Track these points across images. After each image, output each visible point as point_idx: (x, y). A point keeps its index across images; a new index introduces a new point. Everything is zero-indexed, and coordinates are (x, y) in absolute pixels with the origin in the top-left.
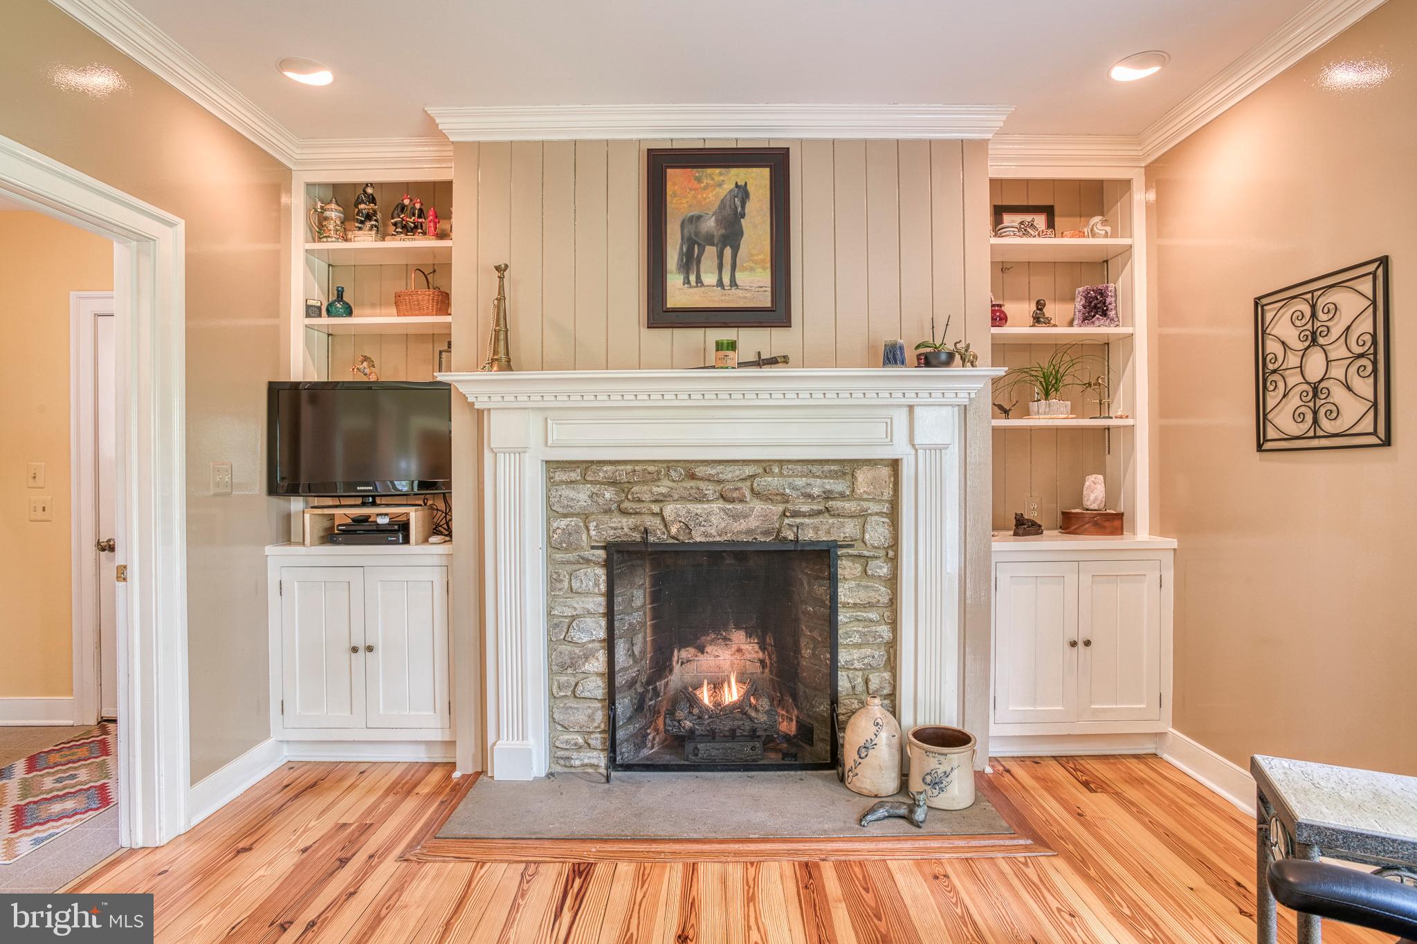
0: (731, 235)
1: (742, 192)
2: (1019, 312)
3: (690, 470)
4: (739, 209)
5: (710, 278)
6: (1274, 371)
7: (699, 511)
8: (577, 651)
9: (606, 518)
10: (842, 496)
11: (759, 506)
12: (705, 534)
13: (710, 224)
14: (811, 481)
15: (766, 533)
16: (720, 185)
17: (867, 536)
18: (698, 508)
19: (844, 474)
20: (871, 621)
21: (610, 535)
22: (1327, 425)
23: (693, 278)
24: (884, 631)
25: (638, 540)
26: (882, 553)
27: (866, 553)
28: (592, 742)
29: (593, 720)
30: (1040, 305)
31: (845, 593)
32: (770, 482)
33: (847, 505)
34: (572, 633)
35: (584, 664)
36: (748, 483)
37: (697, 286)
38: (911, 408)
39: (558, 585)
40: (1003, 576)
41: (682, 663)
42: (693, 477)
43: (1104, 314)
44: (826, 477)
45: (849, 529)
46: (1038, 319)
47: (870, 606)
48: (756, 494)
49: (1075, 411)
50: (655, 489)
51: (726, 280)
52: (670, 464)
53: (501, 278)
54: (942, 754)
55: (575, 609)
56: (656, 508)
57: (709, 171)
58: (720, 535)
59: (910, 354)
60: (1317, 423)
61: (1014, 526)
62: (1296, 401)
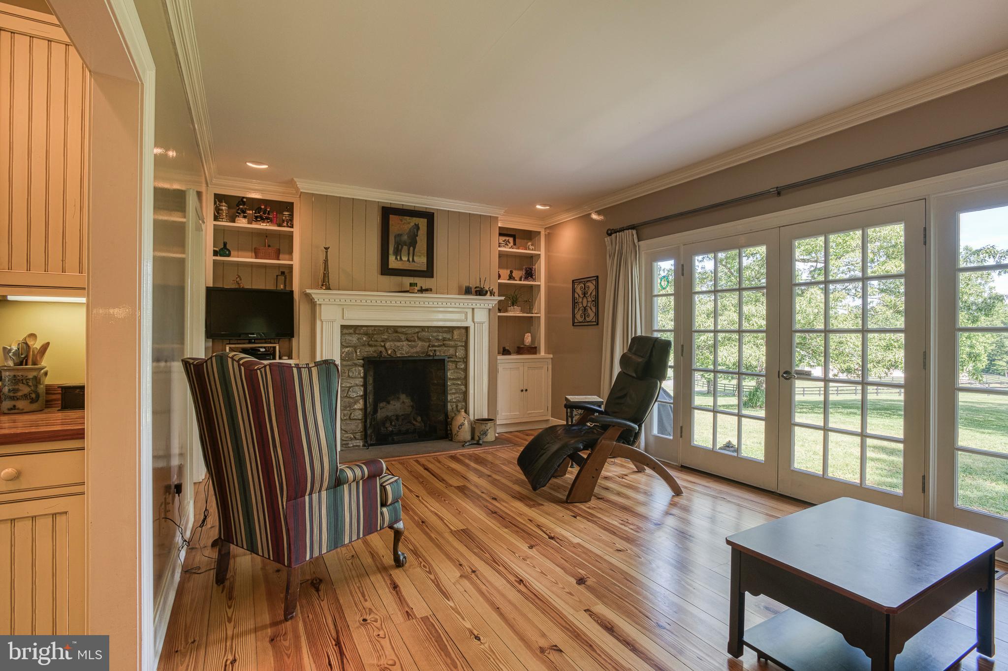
0: (413, 243)
1: (417, 227)
2: (505, 273)
3: (395, 329)
4: (416, 233)
5: (405, 258)
6: (577, 303)
7: (399, 345)
8: (351, 400)
9: (363, 348)
10: (449, 340)
11: (420, 343)
12: (401, 354)
13: (405, 238)
14: (438, 334)
15: (423, 353)
16: (409, 223)
17: (457, 354)
18: (398, 344)
19: (450, 331)
20: (458, 384)
21: (365, 355)
22: (587, 319)
23: (399, 258)
24: (463, 387)
25: (376, 356)
26: (462, 360)
27: (457, 360)
28: (357, 436)
29: (358, 427)
30: (511, 272)
31: (449, 375)
32: (424, 334)
33: (450, 343)
34: (350, 393)
35: (354, 406)
36: (416, 335)
37: (400, 261)
38: (473, 309)
39: (344, 375)
40: (500, 368)
41: (381, 409)
42: (397, 332)
43: (532, 277)
44: (444, 333)
45: (451, 351)
46: (511, 277)
47: (458, 379)
48: (419, 339)
49: (523, 311)
50: (382, 337)
51: (411, 259)
52: (388, 327)
53: (327, 252)
54: (486, 423)
55: (351, 384)
56: (383, 344)
57: (405, 217)
58: (406, 354)
59: (473, 290)
60: (585, 318)
61: (503, 351)
62: (581, 312)
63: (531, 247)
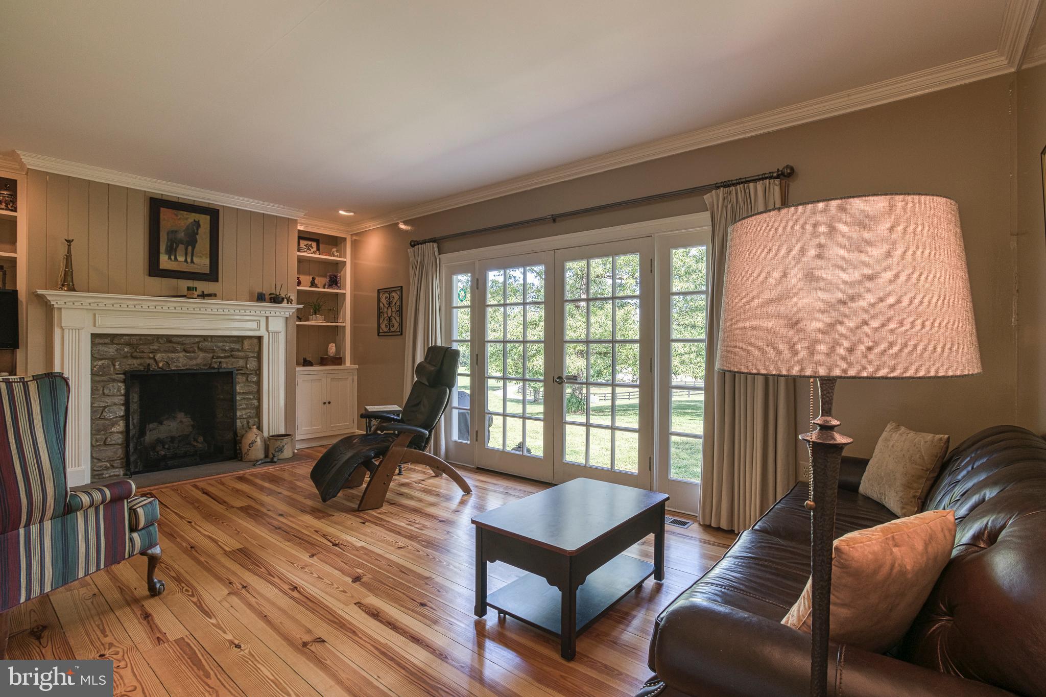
0: (191, 241)
1: (197, 224)
3: (169, 339)
4: (196, 231)
5: (181, 258)
6: (382, 312)
7: (173, 357)
8: (107, 422)
9: (125, 360)
10: (238, 350)
11: (202, 355)
12: (176, 366)
13: (181, 235)
14: (225, 344)
15: (205, 365)
16: (187, 219)
17: (248, 366)
18: (173, 355)
19: (239, 341)
20: (250, 399)
21: (127, 368)
22: (392, 329)
23: (173, 257)
24: (255, 402)
25: (143, 369)
26: (254, 372)
27: (248, 372)
28: (115, 465)
29: (117, 454)
30: (313, 279)
31: (239, 388)
32: (207, 344)
33: (240, 354)
34: (105, 414)
35: (111, 428)
36: (197, 345)
37: (175, 261)
38: (267, 318)
39: (97, 392)
40: (300, 380)
41: (150, 430)
42: (170, 342)
43: (336, 284)
44: (231, 343)
45: (241, 363)
46: (313, 284)
47: (249, 393)
48: (200, 349)
49: (326, 320)
50: (151, 347)
51: (189, 260)
52: (158, 337)
53: (69, 246)
54: (281, 439)
55: (107, 403)
56: (151, 355)
57: (182, 212)
58: (183, 367)
59: (267, 297)
60: (389, 328)
61: (304, 363)
62: (386, 322)
63: (336, 254)
